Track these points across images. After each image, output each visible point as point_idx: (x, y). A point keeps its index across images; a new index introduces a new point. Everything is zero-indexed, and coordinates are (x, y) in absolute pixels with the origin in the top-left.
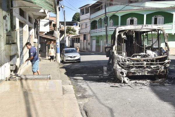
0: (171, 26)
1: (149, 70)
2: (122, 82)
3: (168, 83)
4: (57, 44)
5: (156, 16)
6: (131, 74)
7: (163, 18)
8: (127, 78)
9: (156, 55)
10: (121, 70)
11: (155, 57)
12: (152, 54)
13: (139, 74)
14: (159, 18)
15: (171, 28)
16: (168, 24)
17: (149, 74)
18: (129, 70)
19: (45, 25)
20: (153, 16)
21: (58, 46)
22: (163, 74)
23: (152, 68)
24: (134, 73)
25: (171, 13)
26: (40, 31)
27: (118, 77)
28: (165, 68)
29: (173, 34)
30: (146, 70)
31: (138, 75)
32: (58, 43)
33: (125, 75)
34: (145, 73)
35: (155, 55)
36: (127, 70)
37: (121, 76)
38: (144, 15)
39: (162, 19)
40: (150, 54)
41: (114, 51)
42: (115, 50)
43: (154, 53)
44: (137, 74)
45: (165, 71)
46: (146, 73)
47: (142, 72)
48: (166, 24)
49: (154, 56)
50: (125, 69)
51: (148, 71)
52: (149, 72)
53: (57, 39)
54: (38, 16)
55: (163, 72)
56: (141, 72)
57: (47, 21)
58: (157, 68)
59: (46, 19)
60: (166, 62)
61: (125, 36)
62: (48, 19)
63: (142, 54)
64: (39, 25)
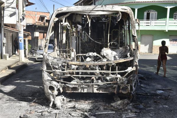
0: (165, 22)
3: (131, 110)
4: (20, 39)
5: (148, 11)
6: (70, 89)
7: (157, 13)
8: (63, 97)
9: (117, 57)
10: (50, 83)
11: (115, 59)
12: (110, 55)
13: (82, 91)
14: (152, 13)
15: (165, 24)
16: (161, 19)
17: (101, 92)
18: (65, 83)
19: (11, 15)
20: (145, 11)
21: (21, 41)
22: (124, 92)
23: (107, 80)
24: (74, 89)
25: (165, 7)
26: (4, 23)
27: (47, 95)
29: (167, 31)
30: (96, 85)
31: (81, 93)
32: (21, 37)
34: (93, 90)
35: (115, 57)
36: (62, 83)
37: (50, 94)
38: (135, 9)
39: (155, 13)
40: (107, 55)
42: (46, 46)
43: (114, 53)
44: (79, 91)
45: (129, 87)
46: (96, 89)
47: (89, 87)
48: (160, 20)
49: (113, 59)
50: (58, 82)
52: (100, 88)
53: (20, 32)
57: (14, 10)
58: (115, 81)
59: (13, 8)
60: (129, 72)
61: (67, 23)
62: (15, 8)
63: (91, 54)
64: (2, 15)
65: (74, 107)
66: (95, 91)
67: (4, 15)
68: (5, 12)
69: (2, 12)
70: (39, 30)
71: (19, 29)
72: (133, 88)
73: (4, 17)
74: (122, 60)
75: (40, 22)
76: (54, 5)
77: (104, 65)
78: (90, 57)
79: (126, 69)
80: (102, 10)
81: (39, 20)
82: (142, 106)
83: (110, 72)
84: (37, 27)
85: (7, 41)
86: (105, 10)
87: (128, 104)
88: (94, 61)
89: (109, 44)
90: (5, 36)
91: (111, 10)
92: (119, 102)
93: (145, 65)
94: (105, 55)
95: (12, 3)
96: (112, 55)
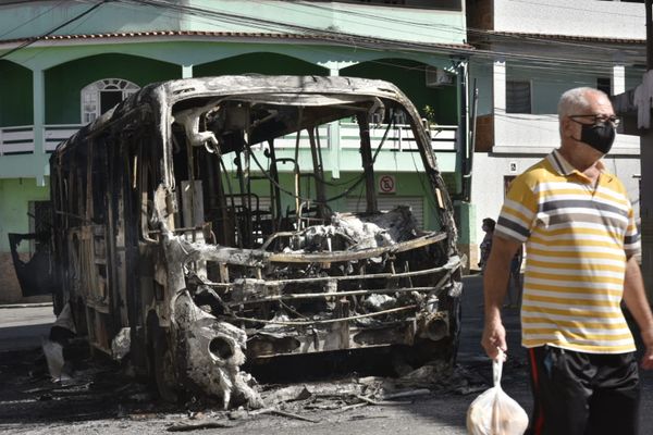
1: (364, 319)
2: (227, 398)
6: (269, 348)
9: (387, 236)
10: (216, 328)
11: (379, 245)
13: (311, 349)
15: (324, 143)
17: (364, 346)
18: (257, 326)
23: (372, 308)
24: (287, 343)
27: (196, 374)
28: (445, 302)
30: (351, 323)
31: (306, 356)
33: (239, 357)
34: (344, 340)
35: (379, 238)
36: (249, 326)
37: (218, 364)
38: (180, 68)
40: (355, 234)
41: (164, 221)
42: (168, 210)
44: (301, 349)
45: (447, 320)
46: (352, 336)
47: (331, 331)
49: (374, 244)
50: (237, 324)
51: (359, 325)
52: (364, 332)
55: (437, 323)
56: (323, 337)
58: (410, 304)
60: (454, 269)
61: (208, 134)
63: (319, 229)
96: (368, 233)
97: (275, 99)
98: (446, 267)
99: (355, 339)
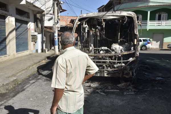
1: (110, 70)
3: (131, 90)
4: (55, 37)
5: (160, 13)
7: (167, 14)
9: (123, 50)
11: (121, 52)
12: (118, 49)
14: (163, 14)
17: (110, 76)
19: (49, 20)
20: (157, 13)
21: (56, 39)
22: (127, 77)
23: (114, 68)
26: (45, 26)
32: (56, 36)
35: (121, 50)
38: (148, 12)
43: (121, 47)
45: (131, 73)
46: (106, 73)
51: (108, 71)
53: (55, 32)
54: (37, 12)
56: (99, 73)
57: (51, 16)
58: (120, 68)
59: (50, 14)
60: (131, 61)
61: (86, 25)
62: (52, 14)
63: (103, 48)
64: (43, 20)
65: (90, 86)
66: (106, 75)
67: (45, 20)
68: (45, 17)
69: (43, 18)
70: (70, 30)
71: (55, 30)
72: (134, 73)
73: (45, 21)
74: (126, 53)
75: (71, 24)
76: (81, 11)
77: (112, 57)
78: (102, 50)
79: (128, 59)
80: (112, 15)
81: (70, 23)
82: (141, 88)
83: (116, 61)
84: (68, 28)
85: (46, 39)
86: (114, 15)
87: (129, 85)
88: (105, 53)
89: (119, 41)
90: (45, 36)
91: (119, 15)
92: (123, 84)
93: (153, 58)
94: (114, 49)
95: (50, 11)
96: (120, 49)
97: (100, 17)
98: (128, 60)
99: (107, 74)
